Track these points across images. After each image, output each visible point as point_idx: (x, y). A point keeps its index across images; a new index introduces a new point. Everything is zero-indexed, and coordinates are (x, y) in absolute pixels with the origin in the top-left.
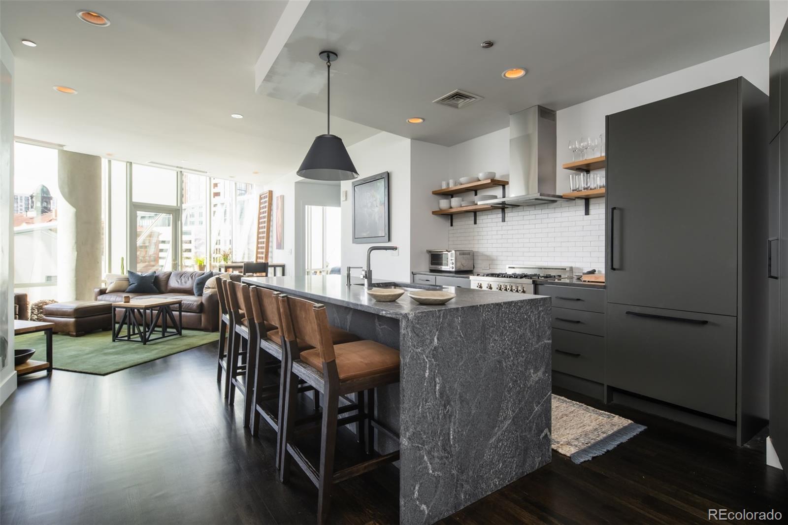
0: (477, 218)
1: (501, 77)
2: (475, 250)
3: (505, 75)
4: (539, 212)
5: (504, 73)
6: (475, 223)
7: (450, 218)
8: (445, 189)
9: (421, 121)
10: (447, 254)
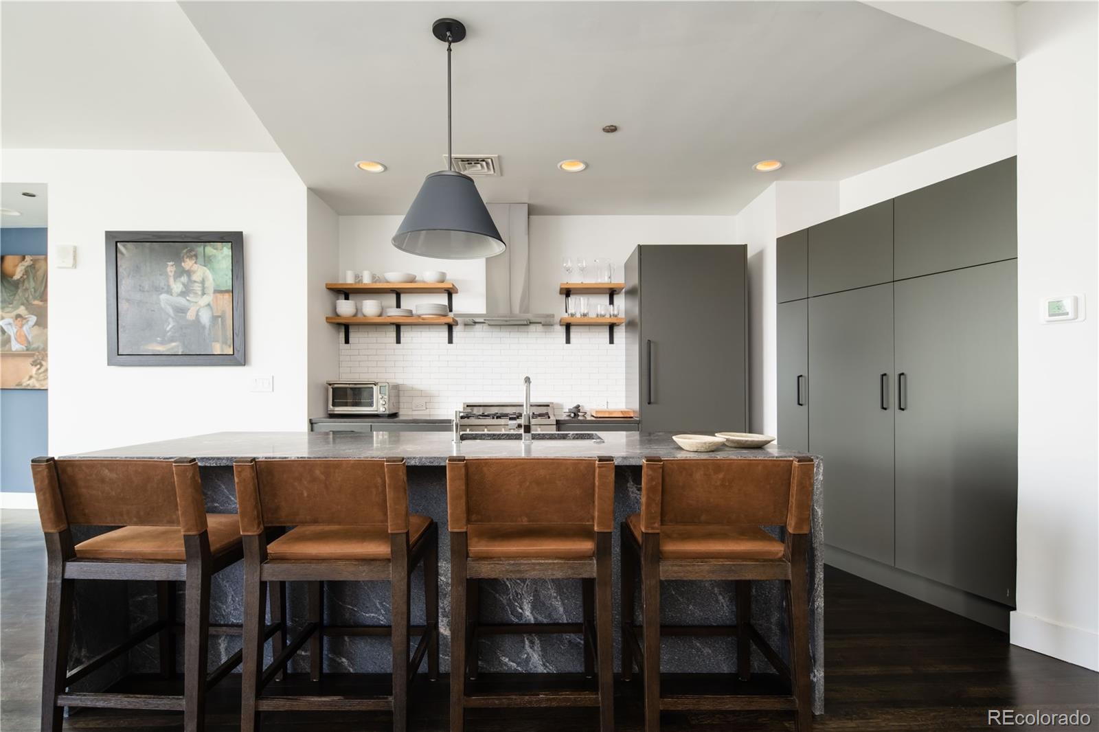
0: (402, 335)
1: (557, 166)
2: (400, 382)
3: (561, 166)
4: (507, 334)
5: (562, 162)
6: (398, 341)
7: (343, 330)
8: (351, 284)
9: (379, 168)
10: (372, 388)
